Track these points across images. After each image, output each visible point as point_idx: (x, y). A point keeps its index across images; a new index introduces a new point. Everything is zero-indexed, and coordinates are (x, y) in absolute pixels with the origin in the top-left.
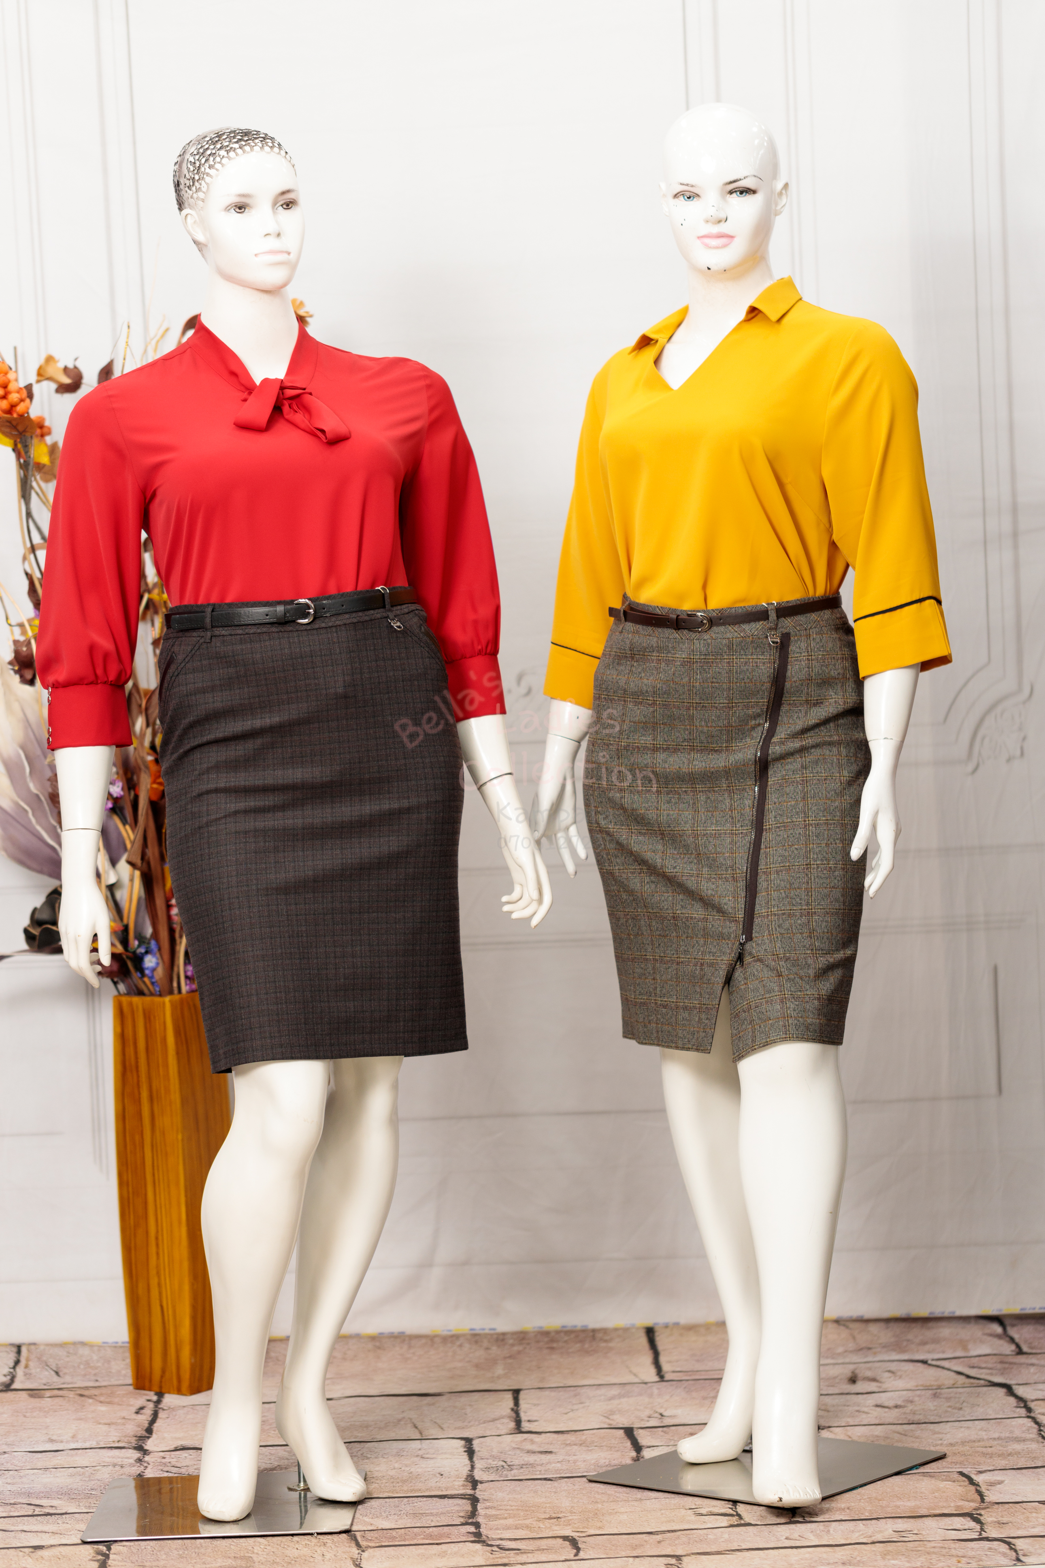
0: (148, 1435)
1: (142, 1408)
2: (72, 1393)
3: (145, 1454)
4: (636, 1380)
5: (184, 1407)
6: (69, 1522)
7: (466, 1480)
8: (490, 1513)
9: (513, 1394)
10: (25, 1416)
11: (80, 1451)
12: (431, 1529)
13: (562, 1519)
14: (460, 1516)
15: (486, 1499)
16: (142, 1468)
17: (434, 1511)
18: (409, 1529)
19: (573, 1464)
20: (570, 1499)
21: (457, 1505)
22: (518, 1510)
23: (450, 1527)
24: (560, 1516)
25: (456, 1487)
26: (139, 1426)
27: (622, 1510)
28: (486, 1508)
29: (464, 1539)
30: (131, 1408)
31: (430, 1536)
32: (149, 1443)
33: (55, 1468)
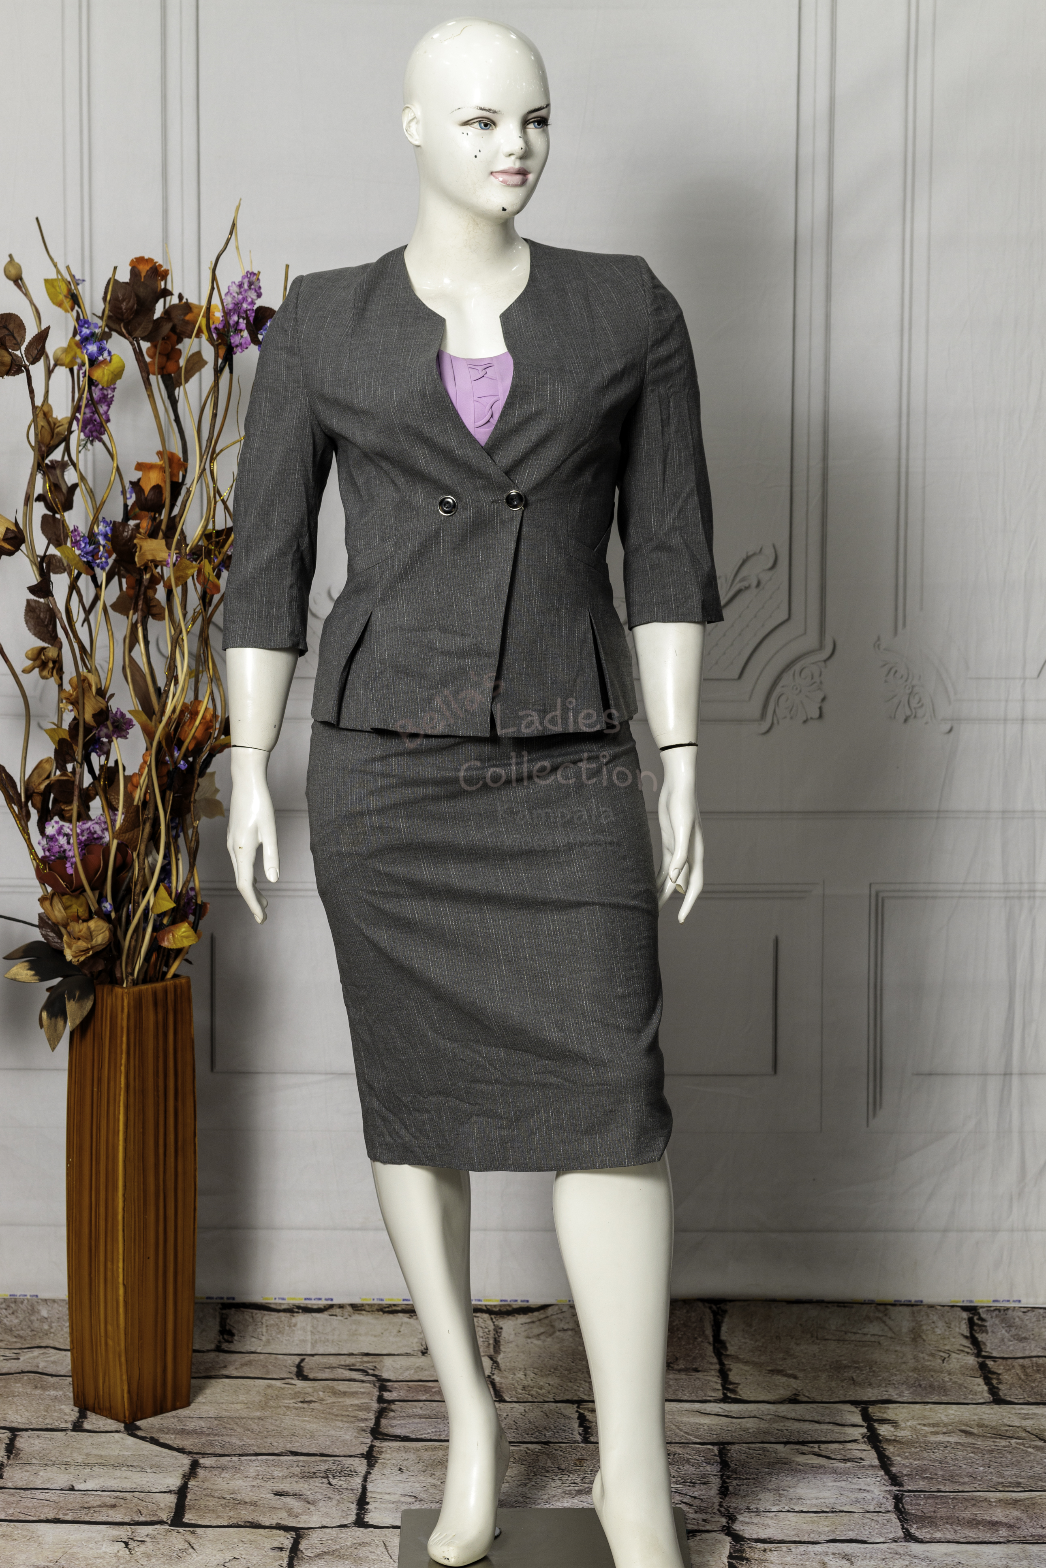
6: (777, 1431)
7: (377, 1459)
8: (365, 1413)
12: (424, 1398)
13: (300, 1399)
14: (394, 1411)
15: (363, 1433)
17: (417, 1420)
19: (261, 1473)
20: (283, 1425)
21: (392, 1427)
22: (337, 1415)
23: (406, 1399)
24: (300, 1405)
25: (389, 1452)
27: (239, 1406)
28: (366, 1420)
29: (396, 1385)
31: (427, 1390)
32: (729, 1547)
33: (823, 1512)
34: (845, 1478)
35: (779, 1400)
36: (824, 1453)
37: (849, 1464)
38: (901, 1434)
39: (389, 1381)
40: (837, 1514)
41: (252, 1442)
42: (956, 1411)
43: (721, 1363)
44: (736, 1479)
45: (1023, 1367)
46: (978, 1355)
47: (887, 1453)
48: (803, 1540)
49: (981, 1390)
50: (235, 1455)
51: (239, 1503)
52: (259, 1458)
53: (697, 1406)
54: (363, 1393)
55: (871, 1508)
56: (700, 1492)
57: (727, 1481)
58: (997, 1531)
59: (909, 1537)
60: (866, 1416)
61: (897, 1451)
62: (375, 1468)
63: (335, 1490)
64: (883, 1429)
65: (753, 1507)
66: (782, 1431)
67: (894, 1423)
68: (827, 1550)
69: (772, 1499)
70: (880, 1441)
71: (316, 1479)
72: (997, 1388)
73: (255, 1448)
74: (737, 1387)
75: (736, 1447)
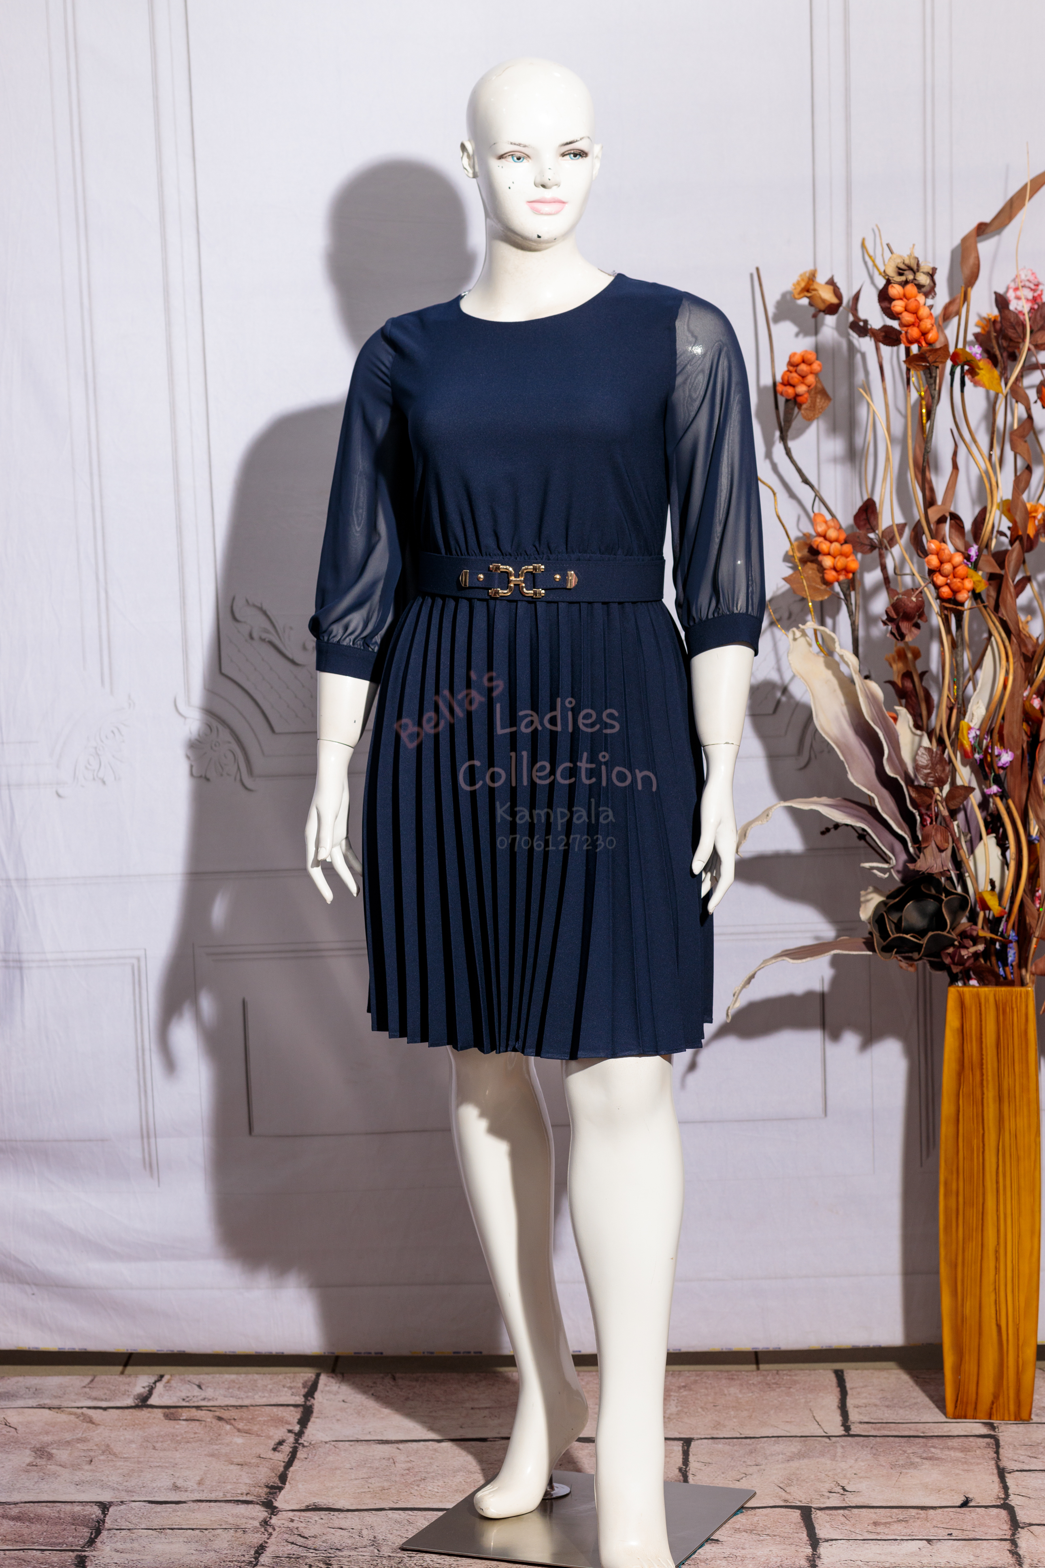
0: (280, 1485)
1: (281, 1443)
2: (210, 1414)
3: (272, 1514)
4: (820, 1432)
5: (326, 1443)
9: (683, 1447)
10: (154, 1448)
11: (204, 1504)
16: (267, 1536)
26: (272, 1470)
30: (270, 1441)
32: (280, 1497)
33: (172, 1529)
40: (161, 1527)
48: (208, 1503)
51: (751, 1531)
55: (124, 1532)
56: (285, 1549)
58: (20, 1512)
59: (104, 1507)
65: (240, 1532)
68: (190, 1494)
69: (216, 1542)
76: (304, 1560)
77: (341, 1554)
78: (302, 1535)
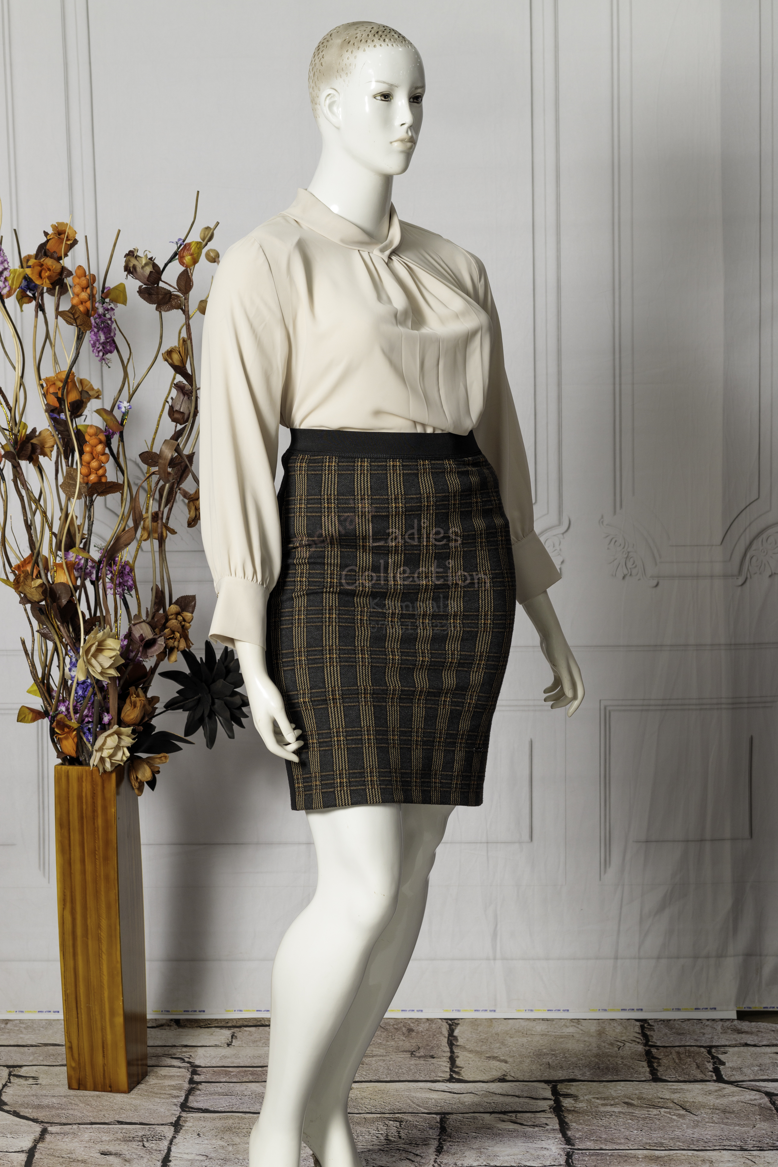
6: (485, 1104)
7: (182, 1126)
8: (178, 1092)
12: (224, 1080)
14: (200, 1090)
15: (174, 1106)
17: (216, 1097)
18: (239, 1081)
19: (93, 1138)
20: (115, 1101)
21: (197, 1102)
22: (156, 1094)
23: (211, 1080)
25: (192, 1121)
28: (178, 1096)
29: (204, 1070)
31: (227, 1073)
34: (532, 1141)
35: (492, 1080)
36: (519, 1121)
37: (536, 1129)
38: (580, 1105)
39: (199, 1067)
41: (90, 1114)
42: (623, 1087)
43: (452, 1052)
44: (449, 1142)
45: (678, 1053)
46: (646, 1044)
47: (566, 1120)
49: (644, 1071)
50: (75, 1124)
51: (74, 1161)
52: (94, 1126)
53: (429, 1085)
54: (178, 1076)
57: (443, 1143)
60: (555, 1092)
61: (574, 1118)
62: (179, 1134)
63: (147, 1151)
64: (566, 1102)
66: (490, 1103)
67: (575, 1097)
69: (474, 1156)
70: (562, 1111)
71: (134, 1143)
72: (657, 1070)
73: (91, 1118)
74: (461, 1070)
75: (454, 1116)
76: (406, 1142)
77: (380, 1147)
78: (411, 1162)
